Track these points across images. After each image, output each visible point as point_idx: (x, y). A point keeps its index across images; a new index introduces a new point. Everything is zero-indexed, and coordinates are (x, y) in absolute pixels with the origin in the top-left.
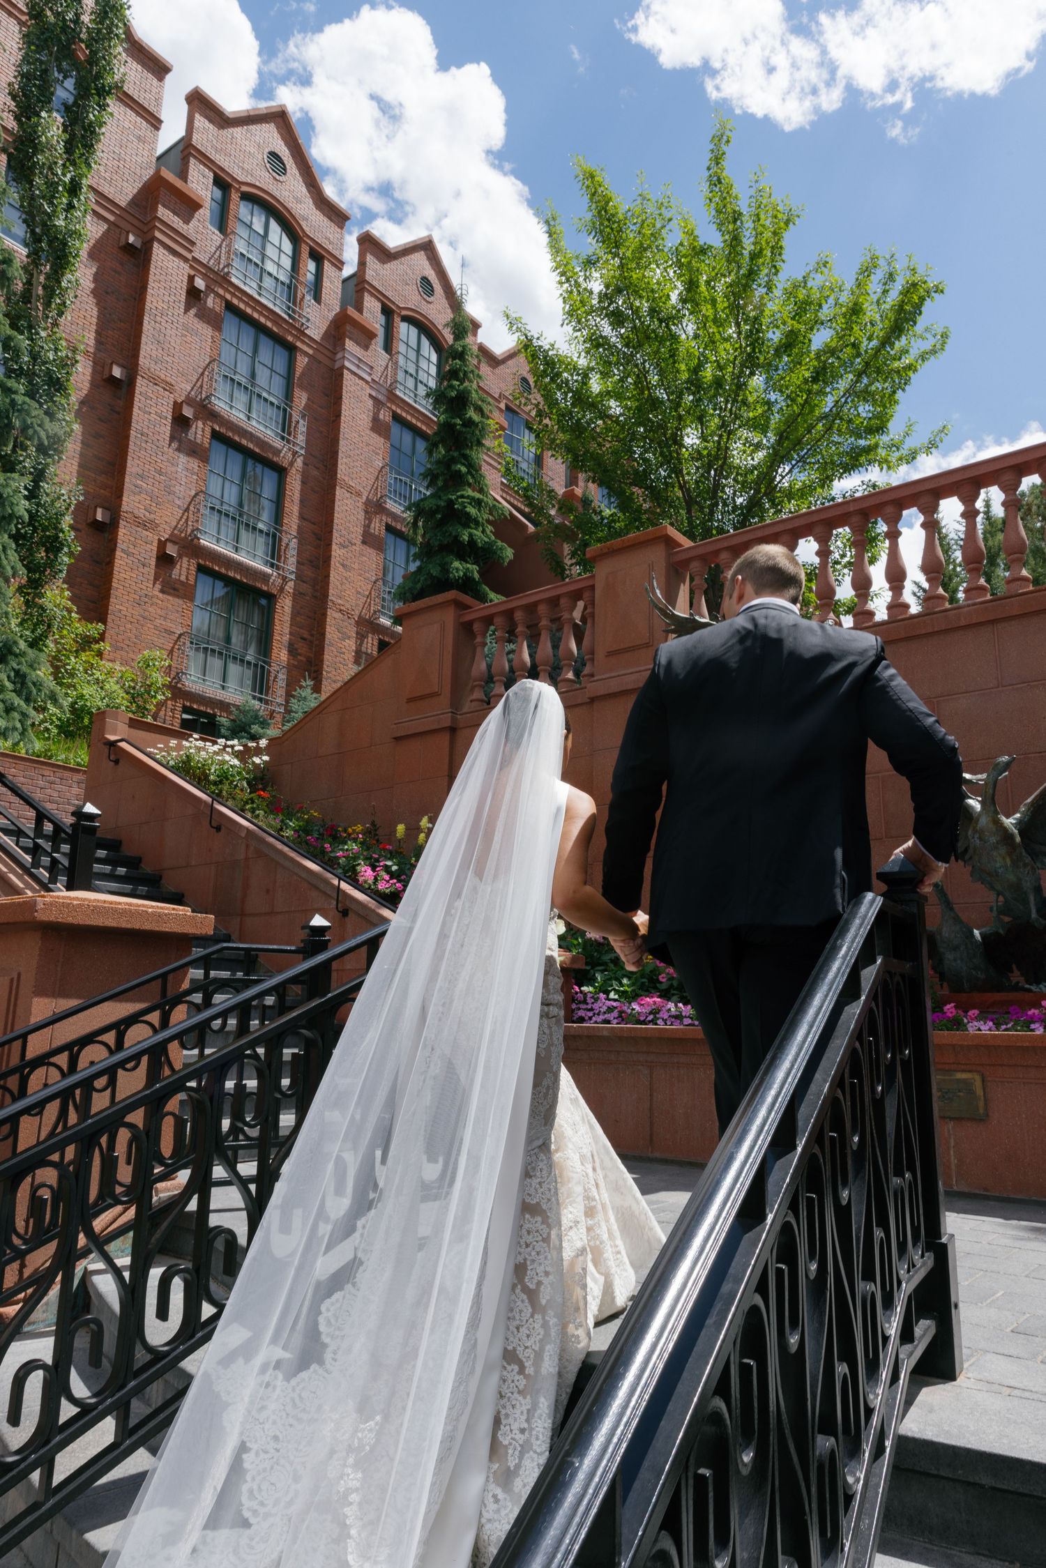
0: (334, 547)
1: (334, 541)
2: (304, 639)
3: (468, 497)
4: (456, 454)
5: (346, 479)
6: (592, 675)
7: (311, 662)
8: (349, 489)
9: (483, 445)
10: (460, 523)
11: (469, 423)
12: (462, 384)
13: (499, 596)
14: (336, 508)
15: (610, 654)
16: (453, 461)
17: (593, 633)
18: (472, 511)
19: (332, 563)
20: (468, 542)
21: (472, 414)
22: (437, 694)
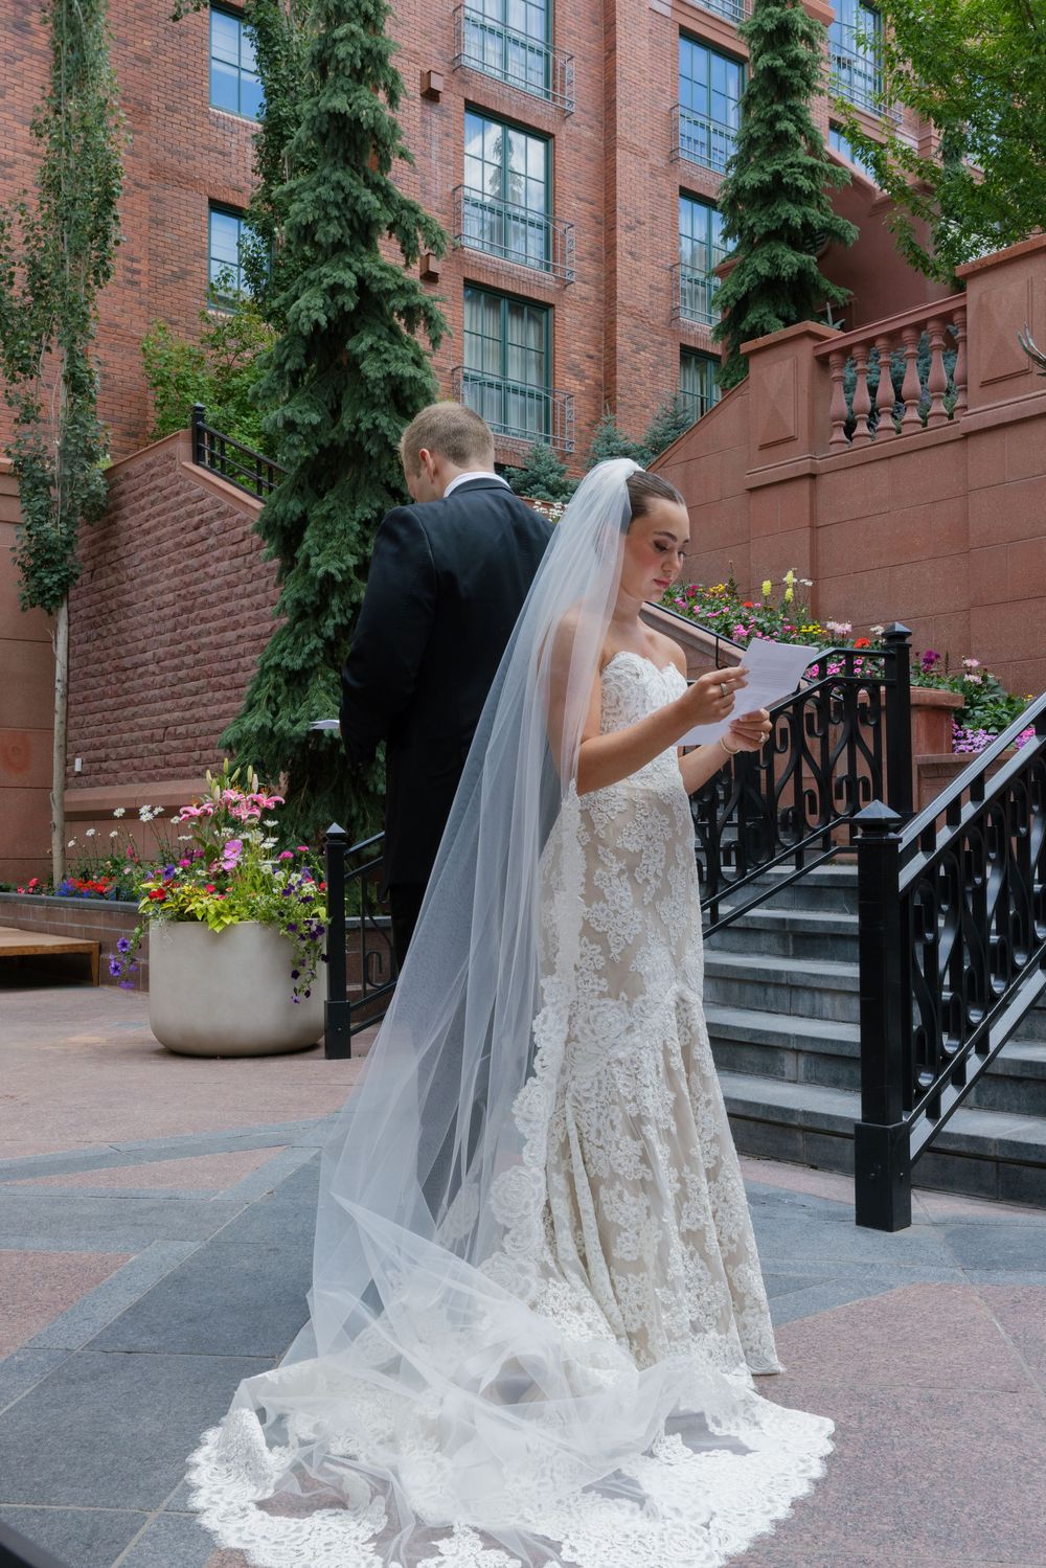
0: (619, 231)
1: (619, 223)
2: (591, 357)
3: (799, 165)
4: (780, 108)
5: (628, 136)
6: (965, 408)
7: (600, 386)
8: (632, 149)
9: (815, 87)
10: (790, 201)
11: (795, 63)
12: (783, 10)
13: (843, 290)
14: (618, 179)
15: (985, 384)
16: (777, 117)
17: (965, 360)
18: (804, 183)
19: (618, 253)
20: (803, 225)
21: (801, 50)
22: (791, 439)
